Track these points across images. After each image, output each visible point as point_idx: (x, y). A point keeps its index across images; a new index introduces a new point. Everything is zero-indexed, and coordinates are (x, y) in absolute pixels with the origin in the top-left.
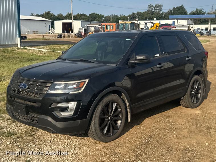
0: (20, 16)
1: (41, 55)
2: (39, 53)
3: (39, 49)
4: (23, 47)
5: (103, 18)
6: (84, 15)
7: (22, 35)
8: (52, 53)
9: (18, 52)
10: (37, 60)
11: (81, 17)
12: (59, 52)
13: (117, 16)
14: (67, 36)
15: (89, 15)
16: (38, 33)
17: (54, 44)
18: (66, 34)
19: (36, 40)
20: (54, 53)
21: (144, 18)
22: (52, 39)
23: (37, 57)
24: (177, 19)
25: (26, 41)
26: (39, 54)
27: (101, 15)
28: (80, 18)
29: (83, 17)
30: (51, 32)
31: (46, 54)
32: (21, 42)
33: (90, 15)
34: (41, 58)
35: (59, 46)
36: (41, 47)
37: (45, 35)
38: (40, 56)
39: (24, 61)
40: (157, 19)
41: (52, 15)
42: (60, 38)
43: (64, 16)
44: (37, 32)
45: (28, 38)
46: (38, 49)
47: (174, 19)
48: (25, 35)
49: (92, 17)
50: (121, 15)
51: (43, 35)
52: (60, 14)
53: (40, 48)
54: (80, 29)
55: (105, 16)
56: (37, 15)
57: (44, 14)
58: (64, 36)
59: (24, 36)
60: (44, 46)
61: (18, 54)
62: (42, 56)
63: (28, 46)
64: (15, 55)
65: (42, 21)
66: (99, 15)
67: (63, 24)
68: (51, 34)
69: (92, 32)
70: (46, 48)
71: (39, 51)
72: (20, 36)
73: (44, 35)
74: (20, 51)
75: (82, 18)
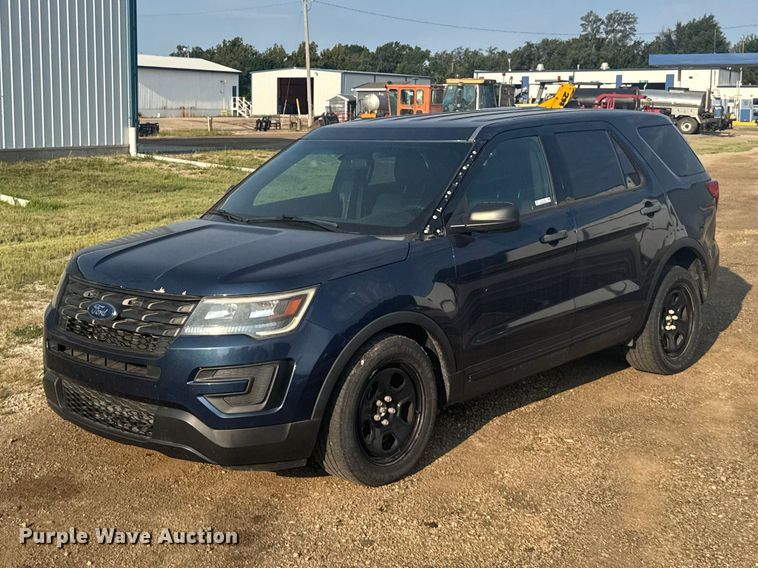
0: (139, 56)
1: (193, 176)
2: (189, 171)
3: (189, 162)
4: (143, 156)
5: (427, 63)
6: (358, 50)
7: (142, 121)
8: (225, 172)
9: (129, 169)
10: (180, 189)
11: (347, 58)
12: (243, 169)
13: (475, 53)
14: (289, 123)
15: (374, 51)
16: (197, 113)
17: (235, 148)
18: (285, 118)
19: (185, 136)
20: (229, 172)
21: (569, 61)
22: (237, 133)
23: (180, 183)
24: (680, 68)
25: (154, 137)
26: (186, 174)
27: (418, 49)
28: (343, 60)
29: (355, 57)
30: (239, 111)
31: (208, 175)
32: (137, 141)
33: (379, 50)
34: (191, 183)
35: (248, 152)
36: (195, 155)
37: (214, 119)
38: (188, 180)
39: (145, 190)
40: (612, 67)
41: (246, 50)
42: (265, 130)
43: (289, 52)
44: (193, 111)
45: (161, 129)
46: (185, 161)
47: (670, 67)
48: (152, 121)
49: (385, 59)
50: (491, 52)
51: (209, 119)
52: (275, 49)
53: (191, 159)
54: (334, 100)
55: (432, 54)
56: (197, 54)
57: (219, 48)
58: (278, 124)
59: (148, 124)
60: (206, 154)
61: (128, 173)
62: (193, 180)
63: (159, 153)
64: (121, 177)
65: (210, 74)
66: (411, 49)
67: (282, 82)
68: (240, 115)
69: (372, 112)
70: (210, 159)
71: (188, 167)
72: (135, 123)
73: (211, 122)
74: (135, 165)
75: (352, 60)
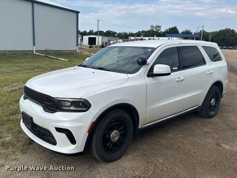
5: (116, 35)
13: (126, 33)
21: (147, 35)
24: (172, 37)
27: (114, 32)
29: (102, 33)
30: (81, 44)
33: (106, 32)
40: (157, 36)
43: (88, 32)
47: (169, 37)
54: (102, 42)
55: (117, 33)
58: (93, 47)
67: (89, 37)
